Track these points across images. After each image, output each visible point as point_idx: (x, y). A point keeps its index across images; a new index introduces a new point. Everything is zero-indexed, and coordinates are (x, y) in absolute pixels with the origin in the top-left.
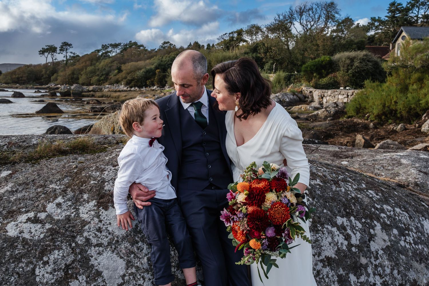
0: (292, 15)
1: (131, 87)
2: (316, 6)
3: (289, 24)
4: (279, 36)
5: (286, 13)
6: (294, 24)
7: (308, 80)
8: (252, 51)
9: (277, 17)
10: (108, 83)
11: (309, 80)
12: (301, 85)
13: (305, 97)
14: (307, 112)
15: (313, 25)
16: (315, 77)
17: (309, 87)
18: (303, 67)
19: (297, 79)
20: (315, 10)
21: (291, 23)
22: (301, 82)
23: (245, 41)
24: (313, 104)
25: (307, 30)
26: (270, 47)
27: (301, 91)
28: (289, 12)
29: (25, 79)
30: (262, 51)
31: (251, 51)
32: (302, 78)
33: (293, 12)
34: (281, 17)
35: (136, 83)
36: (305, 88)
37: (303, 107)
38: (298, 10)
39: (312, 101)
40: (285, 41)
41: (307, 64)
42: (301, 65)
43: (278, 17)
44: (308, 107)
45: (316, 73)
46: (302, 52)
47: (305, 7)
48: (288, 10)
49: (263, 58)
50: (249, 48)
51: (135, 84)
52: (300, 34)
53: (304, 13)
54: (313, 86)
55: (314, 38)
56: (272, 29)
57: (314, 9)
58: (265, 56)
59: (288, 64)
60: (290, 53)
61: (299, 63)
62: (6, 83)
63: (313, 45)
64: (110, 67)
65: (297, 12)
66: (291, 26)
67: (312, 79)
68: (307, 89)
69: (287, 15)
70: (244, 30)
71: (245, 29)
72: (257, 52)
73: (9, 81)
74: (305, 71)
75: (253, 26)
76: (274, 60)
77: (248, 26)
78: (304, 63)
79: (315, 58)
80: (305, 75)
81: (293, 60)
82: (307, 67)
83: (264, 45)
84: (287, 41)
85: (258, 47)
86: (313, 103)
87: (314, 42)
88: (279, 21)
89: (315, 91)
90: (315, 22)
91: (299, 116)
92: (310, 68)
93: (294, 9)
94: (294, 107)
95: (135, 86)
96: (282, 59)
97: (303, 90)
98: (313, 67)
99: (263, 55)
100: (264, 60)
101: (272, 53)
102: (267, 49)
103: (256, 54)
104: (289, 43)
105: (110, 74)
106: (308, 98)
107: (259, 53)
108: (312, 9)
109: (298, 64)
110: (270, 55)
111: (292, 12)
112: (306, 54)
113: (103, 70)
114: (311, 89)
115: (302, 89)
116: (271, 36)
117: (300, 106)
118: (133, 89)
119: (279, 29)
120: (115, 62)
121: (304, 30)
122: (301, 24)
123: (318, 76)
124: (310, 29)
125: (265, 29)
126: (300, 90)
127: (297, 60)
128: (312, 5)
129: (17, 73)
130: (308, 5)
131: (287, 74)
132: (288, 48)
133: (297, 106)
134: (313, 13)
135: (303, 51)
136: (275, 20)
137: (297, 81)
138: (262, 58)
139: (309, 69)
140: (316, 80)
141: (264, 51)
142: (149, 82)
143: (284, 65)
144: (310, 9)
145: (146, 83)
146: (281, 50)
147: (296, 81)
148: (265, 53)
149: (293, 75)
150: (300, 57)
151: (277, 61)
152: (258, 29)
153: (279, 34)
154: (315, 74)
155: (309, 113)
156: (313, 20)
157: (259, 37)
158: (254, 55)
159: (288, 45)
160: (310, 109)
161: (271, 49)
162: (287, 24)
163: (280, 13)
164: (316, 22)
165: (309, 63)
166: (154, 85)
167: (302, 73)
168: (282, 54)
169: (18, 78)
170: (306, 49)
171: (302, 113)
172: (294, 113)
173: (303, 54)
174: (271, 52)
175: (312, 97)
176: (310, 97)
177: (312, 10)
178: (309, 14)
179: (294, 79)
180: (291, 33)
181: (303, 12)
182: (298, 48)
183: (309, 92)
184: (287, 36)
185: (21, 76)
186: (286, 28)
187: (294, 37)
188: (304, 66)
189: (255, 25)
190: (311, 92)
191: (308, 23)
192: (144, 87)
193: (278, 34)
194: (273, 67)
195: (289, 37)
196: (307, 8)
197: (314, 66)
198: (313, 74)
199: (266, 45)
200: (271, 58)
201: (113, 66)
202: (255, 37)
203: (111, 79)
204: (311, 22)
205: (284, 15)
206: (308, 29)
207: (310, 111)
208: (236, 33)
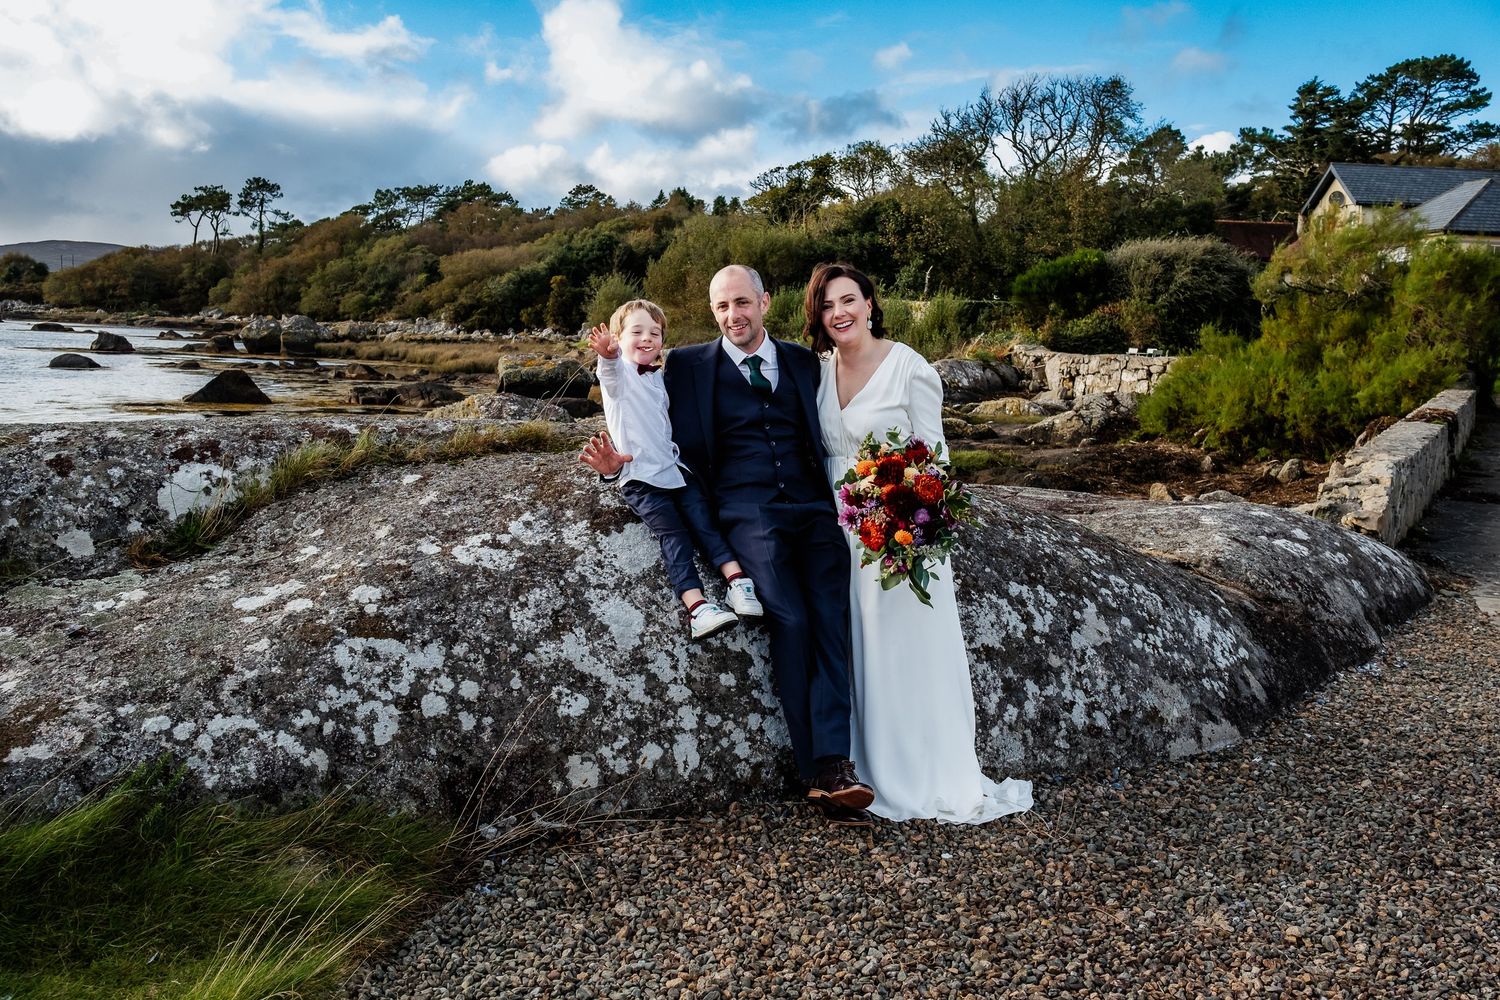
0: (988, 118)
1: (470, 330)
2: (1066, 92)
3: (978, 144)
4: (945, 183)
5: (970, 110)
6: (993, 146)
7: (1031, 322)
8: (860, 225)
9: (941, 121)
10: (394, 315)
11: (1035, 322)
12: (1009, 338)
13: (1021, 375)
14: (1020, 419)
15: (1054, 150)
16: (1054, 313)
17: (1033, 346)
18: (1017, 284)
19: (998, 318)
20: (1062, 104)
21: (986, 140)
22: (1009, 327)
23: (838, 193)
24: (1043, 398)
25: (1036, 166)
26: (917, 216)
27: (1009, 356)
28: (980, 106)
29: (124, 292)
30: (891, 226)
31: (856, 228)
32: (1012, 315)
33: (993, 107)
34: (955, 122)
35: (485, 317)
36: (1021, 348)
37: (1011, 404)
38: (1009, 101)
39: (1042, 388)
40: (967, 199)
41: (1029, 273)
42: (1012, 276)
43: (944, 121)
44: (1025, 404)
45: (1056, 301)
46: (1018, 235)
47: (1029, 94)
48: (976, 100)
49: (895, 248)
50: (851, 218)
51: (482, 320)
52: (1013, 178)
53: (1026, 111)
54: (1045, 343)
55: (1056, 193)
56: (925, 158)
57: (1057, 101)
58: (901, 242)
59: (971, 269)
60: (979, 236)
61: (1008, 268)
62: (62, 305)
63: (1053, 212)
64: (403, 262)
65: (1003, 106)
66: (984, 150)
67: (1043, 320)
68: (1026, 349)
69: (972, 116)
70: (838, 160)
71: (838, 154)
72: (875, 229)
73: (72, 298)
74: (1023, 295)
75: (866, 148)
76: (928, 255)
77: (849, 146)
78: (1021, 268)
79: (1055, 255)
80: (1021, 307)
81: (987, 258)
82: (1028, 283)
83: (897, 207)
84: (972, 198)
85: (878, 214)
86: (1043, 394)
87: (1056, 205)
88: (949, 135)
89: (1050, 358)
90: (1060, 141)
91: (996, 430)
92: (1038, 285)
93: (994, 96)
94: (982, 405)
95: (481, 327)
96: (954, 253)
97: (1016, 354)
98: (1046, 283)
99: (893, 241)
100: (896, 256)
101: (922, 234)
102: (908, 222)
103: (872, 236)
104: (978, 205)
105: (403, 285)
106: (1029, 377)
107: (882, 234)
108: (1052, 98)
109: (1002, 271)
110: (916, 240)
111: (989, 105)
112: (1030, 242)
113: (380, 272)
114: (1040, 352)
115: (1011, 350)
116: (922, 180)
117: (1001, 402)
118: (475, 335)
119: (946, 159)
120: (419, 247)
121: (1026, 165)
122: (1015, 146)
123: (1062, 313)
124: (1044, 161)
125: (903, 158)
126: (1006, 353)
127: (1001, 257)
128: (1051, 87)
129: (98, 274)
130: (1038, 85)
131: (966, 300)
132: (975, 220)
133: (992, 402)
134: (1054, 111)
135: (1021, 230)
136: (935, 130)
137: (997, 326)
138: (891, 250)
139: (1035, 287)
140: (1057, 324)
141: (899, 229)
142: (529, 315)
143: (958, 274)
144: (1045, 99)
145: (518, 317)
146: (950, 225)
147: (994, 323)
148: (901, 234)
149: (984, 305)
150: (1009, 249)
151: (938, 259)
152: (881, 156)
153: (946, 174)
154: (1052, 306)
155: (1028, 423)
156: (1053, 135)
157: (884, 182)
158: (866, 238)
159: (973, 212)
160: (1032, 409)
161: (920, 221)
162: (970, 144)
163: (952, 110)
164: (1063, 142)
165: (1038, 268)
166: (542, 326)
167: (1013, 302)
168: (953, 239)
169: (102, 290)
170: (1029, 225)
171: (1005, 423)
172: (983, 421)
173: (1021, 242)
174: (920, 230)
175: (1043, 376)
176: (1034, 374)
177: (1053, 102)
178: (1043, 116)
179: (989, 319)
180: (984, 175)
181: (1023, 107)
182: (1004, 222)
183: (1032, 359)
184: (971, 181)
185: (112, 282)
186: (969, 157)
187: (994, 186)
188: (1020, 278)
189: (871, 144)
190: (1038, 360)
191: (1039, 143)
192: (511, 331)
193: (942, 174)
194: (924, 279)
195: (977, 186)
196: (1038, 95)
197: (1051, 278)
198: (1047, 304)
199: (904, 208)
200: (917, 249)
201: (411, 258)
202: (870, 182)
203: (403, 300)
204: (1046, 140)
205: (962, 114)
206: (1038, 161)
207: (1032, 416)
208: (810, 168)
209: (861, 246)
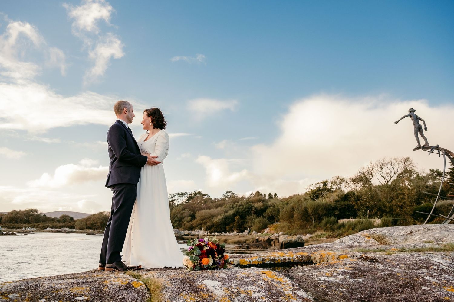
1: (211, 233)
9: (362, 171)
10: (183, 229)
15: (393, 176)
25: (388, 181)
26: (360, 196)
29: (99, 224)
30: (353, 199)
31: (342, 200)
35: (216, 229)
38: (378, 164)
47: (383, 162)
49: (355, 205)
50: (340, 197)
51: (215, 230)
52: (383, 185)
56: (355, 180)
58: (356, 203)
62: (80, 229)
63: (399, 194)
64: (182, 214)
66: (372, 177)
72: (348, 200)
73: (84, 227)
81: (381, 207)
83: (354, 194)
85: (348, 196)
93: (374, 163)
95: (215, 232)
99: (354, 203)
100: (355, 207)
101: (362, 201)
102: (358, 198)
103: (347, 202)
105: (183, 220)
107: (350, 201)
111: (373, 165)
112: (394, 202)
113: (175, 217)
118: (213, 234)
120: (186, 209)
121: (385, 181)
122: (381, 176)
125: (349, 180)
127: (385, 207)
128: (390, 160)
129: (92, 219)
130: (386, 159)
138: (354, 206)
142: (229, 228)
145: (225, 228)
148: (356, 201)
150: (388, 205)
152: (342, 180)
158: (346, 202)
166: (233, 231)
169: (92, 224)
185: (95, 222)
192: (223, 233)
194: (367, 213)
196: (386, 162)
199: (356, 194)
201: (184, 213)
203: (184, 225)
208: (322, 184)
209: (345, 205)
